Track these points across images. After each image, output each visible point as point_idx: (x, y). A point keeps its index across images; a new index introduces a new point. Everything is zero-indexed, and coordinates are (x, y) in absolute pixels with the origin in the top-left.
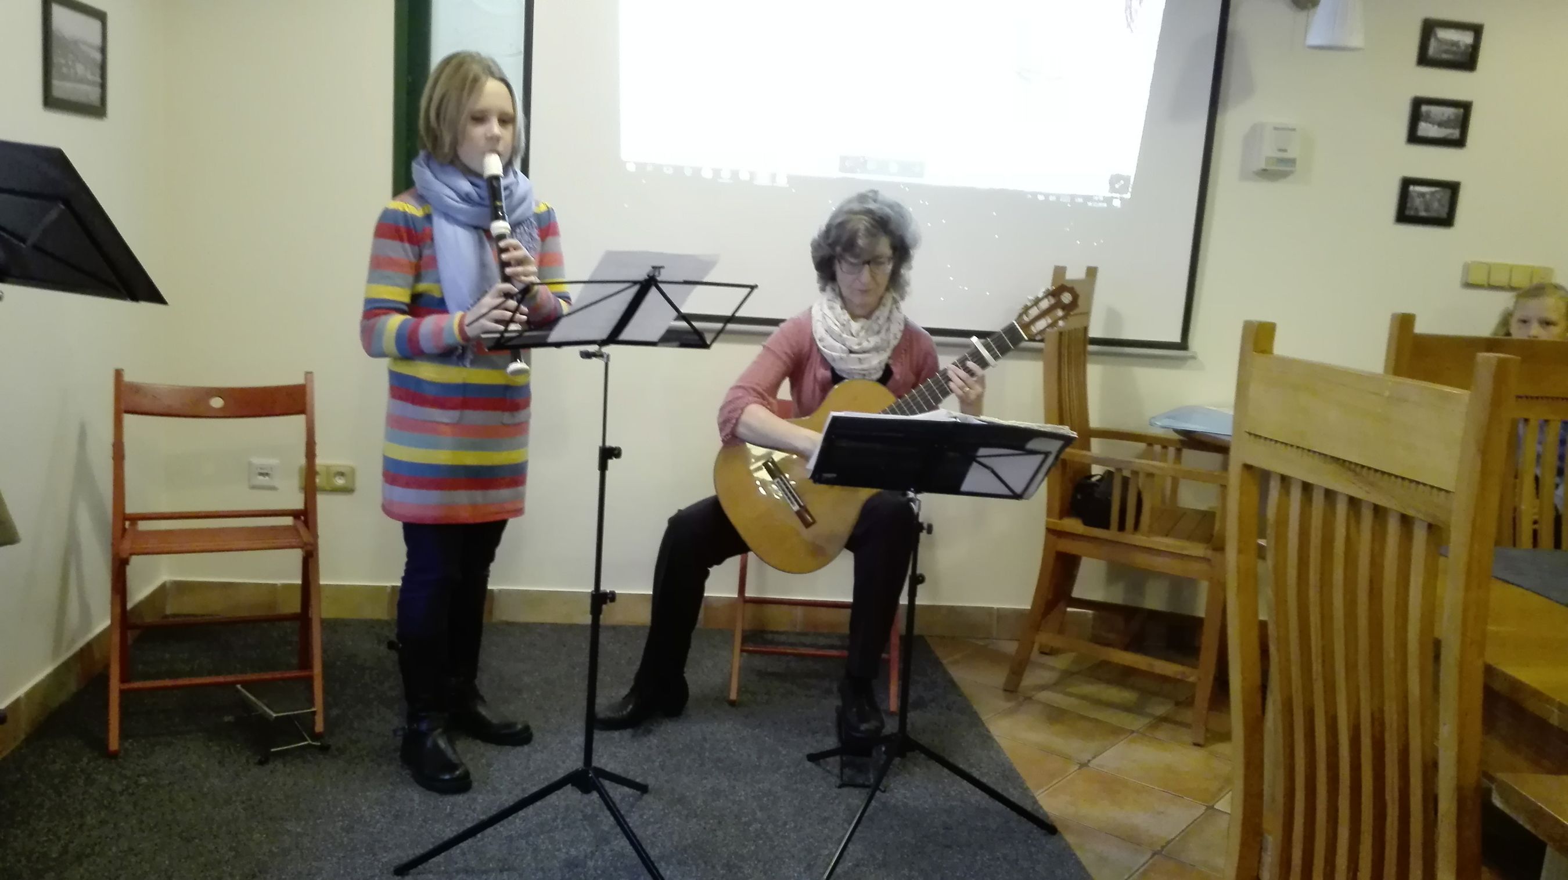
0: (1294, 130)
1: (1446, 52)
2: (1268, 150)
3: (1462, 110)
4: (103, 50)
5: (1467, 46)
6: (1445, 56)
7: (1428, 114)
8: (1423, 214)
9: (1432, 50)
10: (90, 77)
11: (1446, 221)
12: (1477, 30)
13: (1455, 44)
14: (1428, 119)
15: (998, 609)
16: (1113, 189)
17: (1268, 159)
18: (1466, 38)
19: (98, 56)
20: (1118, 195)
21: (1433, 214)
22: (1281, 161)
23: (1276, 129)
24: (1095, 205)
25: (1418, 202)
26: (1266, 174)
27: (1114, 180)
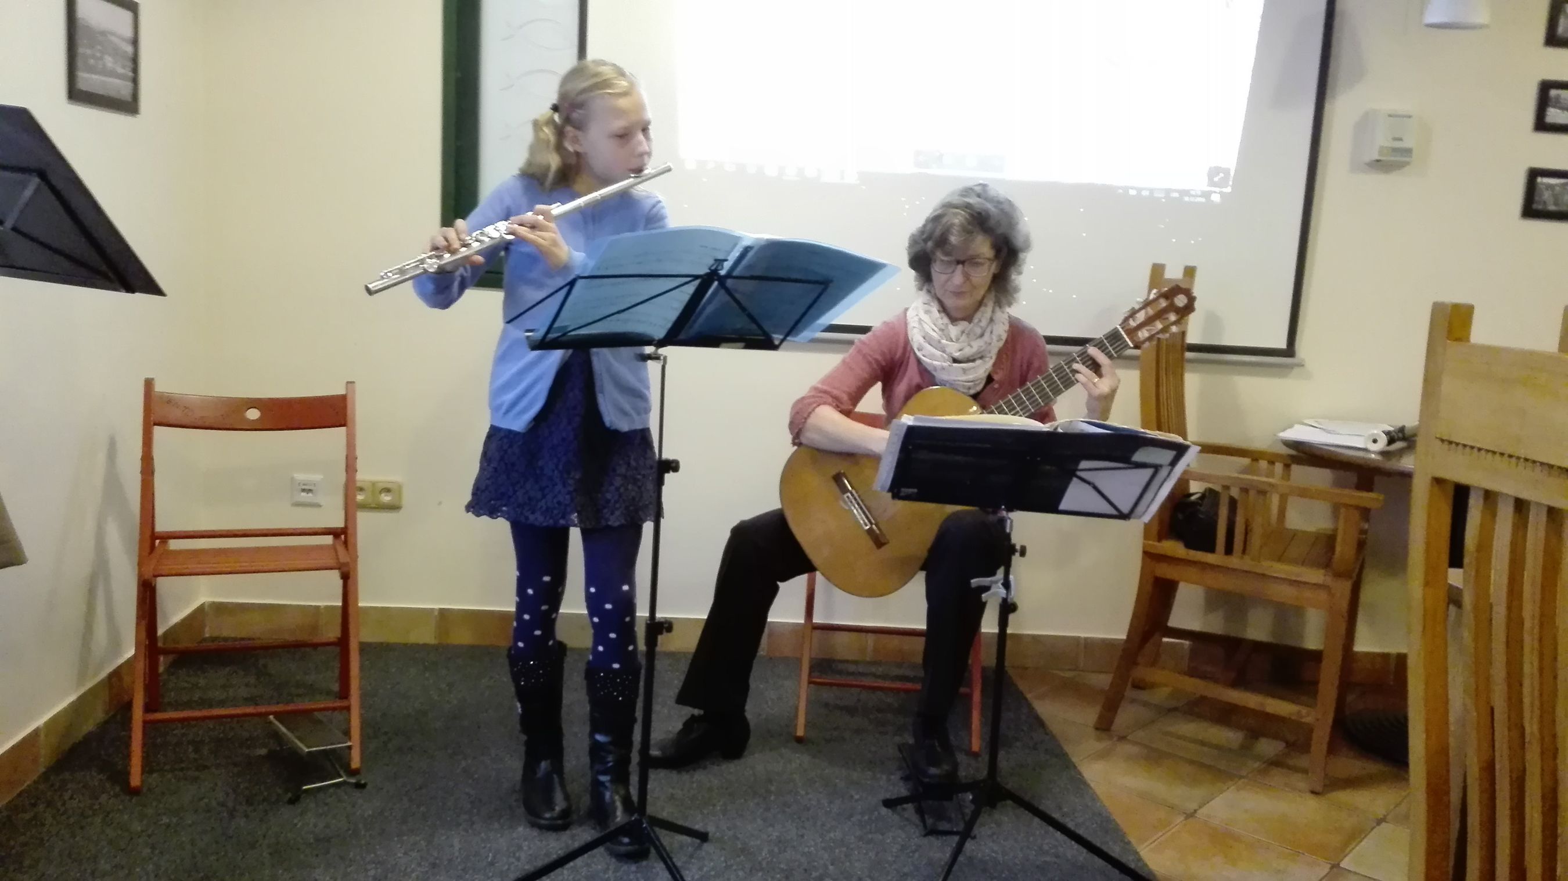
0: (1410, 117)
2: (1381, 140)
4: (135, 42)
7: (1558, 97)
8: (1552, 208)
9: (1560, 29)
10: (120, 70)
14: (1558, 104)
15: (1086, 639)
16: (1212, 183)
17: (1382, 150)
19: (129, 49)
20: (1217, 190)
21: (1563, 208)
22: (1395, 150)
23: (1390, 116)
24: (1192, 199)
25: (1547, 195)
26: (1380, 165)
27: (1214, 172)
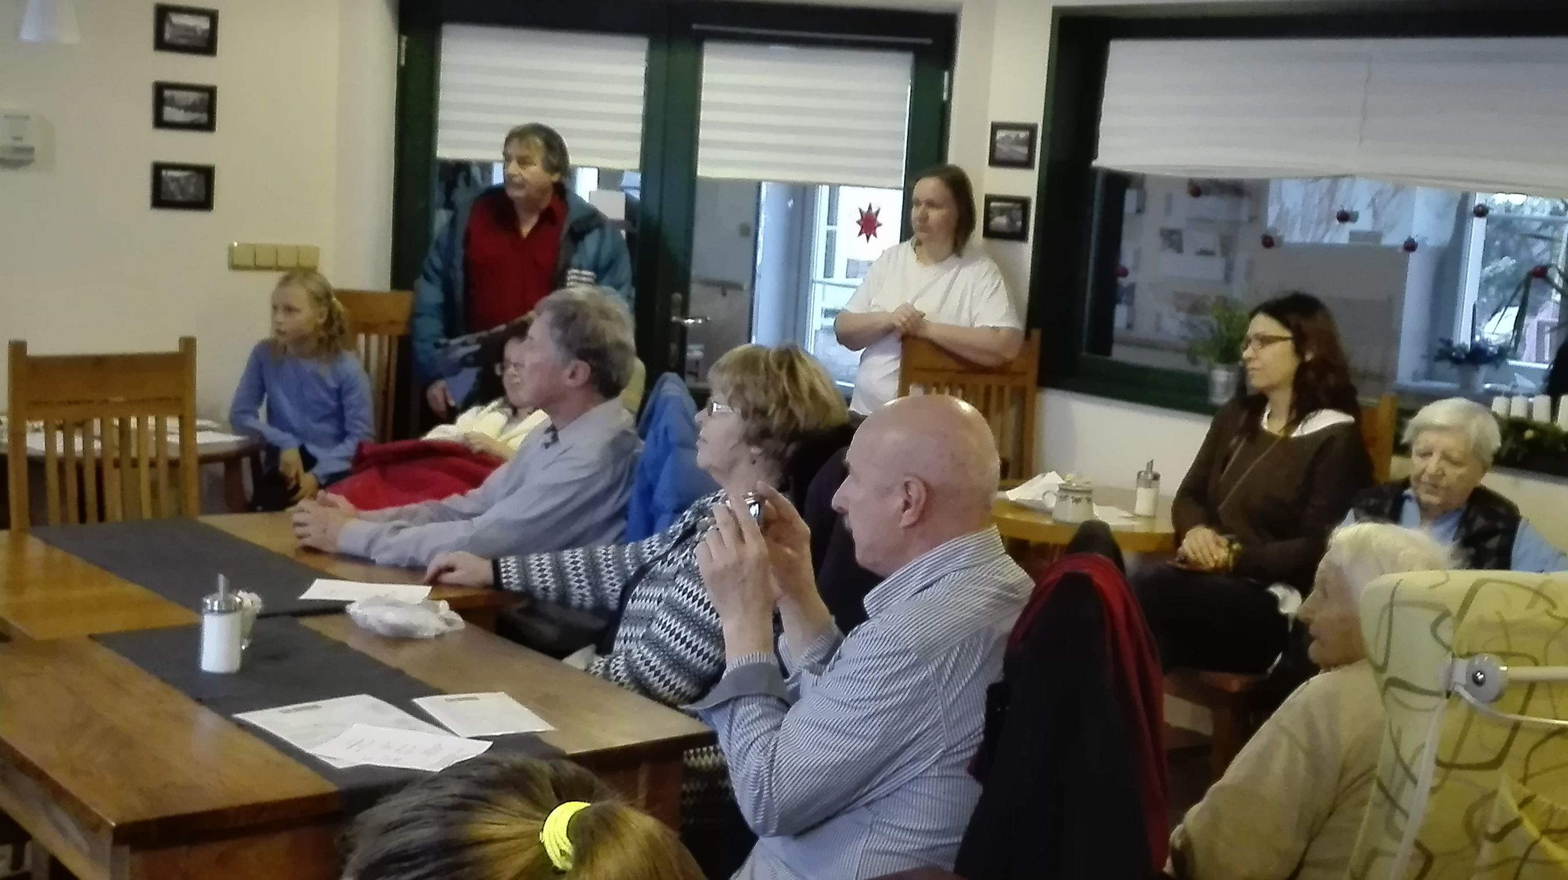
0: (27, 117)
1: (182, 37)
3: (206, 96)
5: (205, 31)
6: (183, 42)
7: (172, 99)
8: (179, 198)
9: (167, 36)
11: (204, 202)
12: (213, 16)
13: (193, 29)
14: (173, 103)
18: (202, 24)
21: (188, 198)
22: (18, 149)
25: (173, 186)
